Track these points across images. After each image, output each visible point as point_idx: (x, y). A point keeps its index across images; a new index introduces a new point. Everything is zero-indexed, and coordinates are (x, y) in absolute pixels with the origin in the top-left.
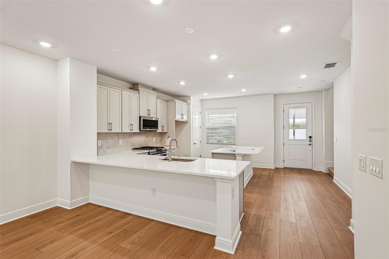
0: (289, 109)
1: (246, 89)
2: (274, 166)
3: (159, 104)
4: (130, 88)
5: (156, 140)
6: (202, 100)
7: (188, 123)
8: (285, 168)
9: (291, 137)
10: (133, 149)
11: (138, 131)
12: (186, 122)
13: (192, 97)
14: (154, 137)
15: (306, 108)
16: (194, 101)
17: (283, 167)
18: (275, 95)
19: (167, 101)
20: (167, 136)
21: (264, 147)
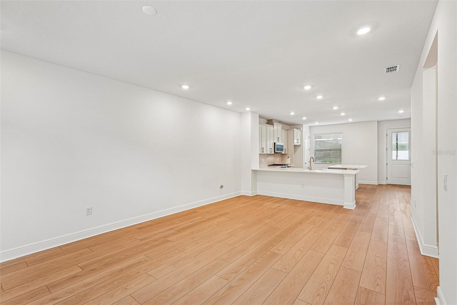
0: (392, 134)
1: (352, 119)
2: (378, 183)
3: (283, 132)
4: (267, 123)
5: (279, 159)
6: (310, 126)
7: (301, 146)
8: (388, 185)
9: (394, 158)
10: (269, 165)
11: (273, 153)
12: (300, 146)
13: (304, 125)
14: (278, 157)
15: (408, 132)
16: (305, 128)
17: (386, 184)
18: (378, 122)
19: (287, 130)
20: (287, 156)
21: (368, 165)
